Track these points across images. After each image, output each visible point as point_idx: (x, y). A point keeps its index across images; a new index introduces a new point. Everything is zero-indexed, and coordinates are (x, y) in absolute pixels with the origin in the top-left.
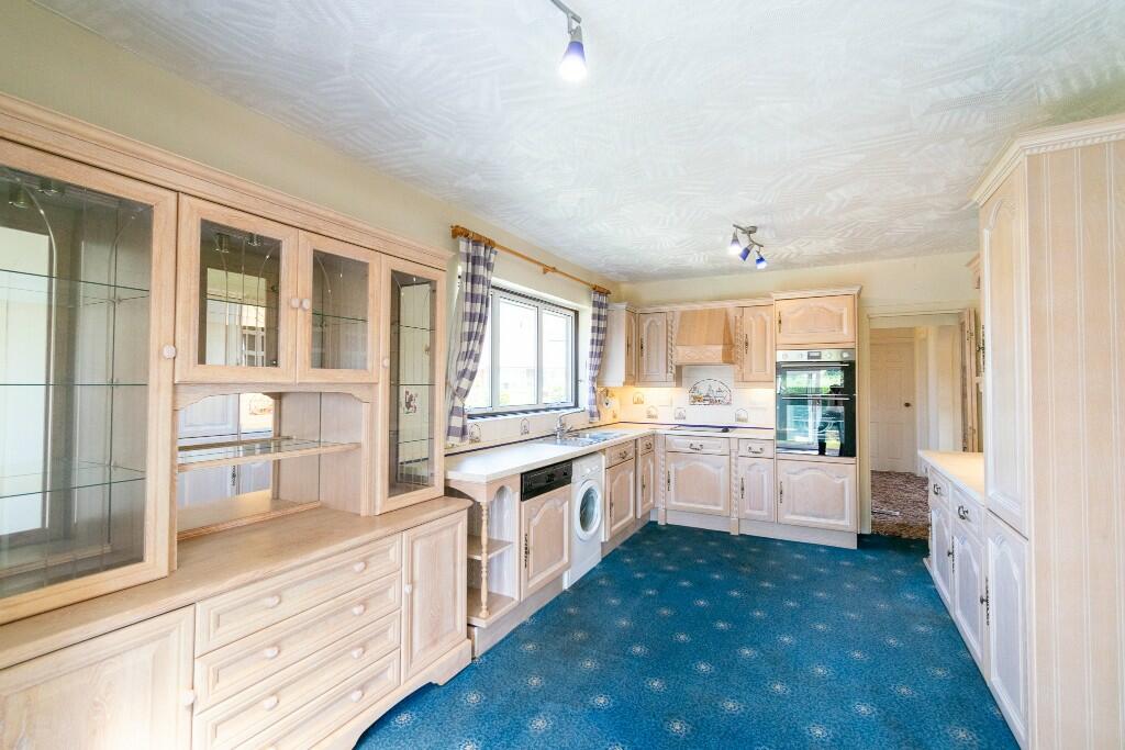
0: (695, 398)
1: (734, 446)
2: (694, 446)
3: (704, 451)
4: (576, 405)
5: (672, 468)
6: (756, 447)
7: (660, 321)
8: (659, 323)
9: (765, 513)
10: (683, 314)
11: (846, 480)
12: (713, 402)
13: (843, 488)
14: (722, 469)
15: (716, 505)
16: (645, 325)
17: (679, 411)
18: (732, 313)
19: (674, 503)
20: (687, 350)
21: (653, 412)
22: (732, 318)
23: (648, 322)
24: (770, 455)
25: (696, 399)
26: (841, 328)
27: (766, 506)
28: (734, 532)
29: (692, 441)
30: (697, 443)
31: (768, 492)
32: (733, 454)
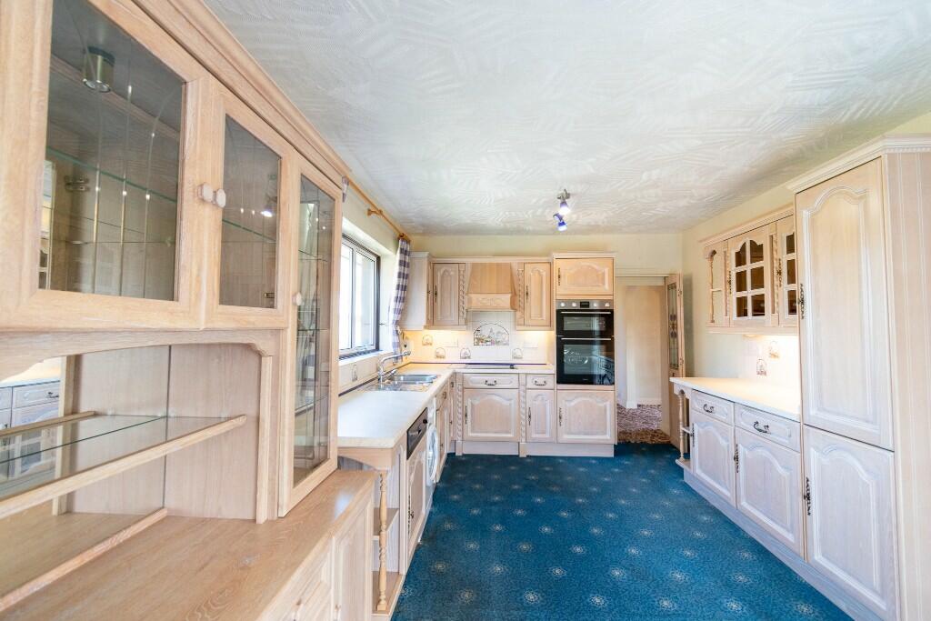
0: (479, 339)
1: (523, 381)
2: (489, 383)
3: (497, 386)
4: (377, 348)
5: (468, 403)
6: (541, 381)
7: (453, 271)
8: (452, 273)
9: (547, 436)
10: (474, 265)
11: (608, 403)
12: (493, 343)
13: (605, 410)
14: (512, 402)
15: (508, 432)
16: (439, 275)
17: (464, 351)
18: (515, 267)
19: (471, 434)
20: (480, 297)
21: (441, 353)
22: (515, 272)
23: (442, 272)
24: (552, 387)
25: (479, 341)
26: (604, 284)
27: (548, 429)
28: (523, 455)
29: (486, 378)
30: (491, 379)
31: (550, 418)
32: (522, 388)
